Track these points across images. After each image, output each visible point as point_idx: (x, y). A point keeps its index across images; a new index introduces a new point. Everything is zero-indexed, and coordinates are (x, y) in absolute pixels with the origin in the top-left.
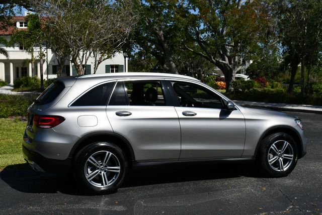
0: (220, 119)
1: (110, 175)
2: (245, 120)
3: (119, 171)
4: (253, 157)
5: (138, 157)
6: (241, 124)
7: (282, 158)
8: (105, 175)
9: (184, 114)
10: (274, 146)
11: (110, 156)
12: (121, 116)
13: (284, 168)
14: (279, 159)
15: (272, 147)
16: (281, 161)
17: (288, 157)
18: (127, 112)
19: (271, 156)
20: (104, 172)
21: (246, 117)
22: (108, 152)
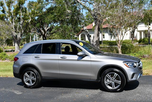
0: (78, 60)
1: (33, 81)
2: (91, 61)
3: (35, 80)
4: (97, 80)
5: (43, 75)
6: (89, 63)
7: (114, 82)
8: (31, 81)
10: (108, 75)
11: (32, 73)
12: (36, 58)
13: (115, 88)
14: (112, 82)
15: (107, 76)
16: (113, 83)
17: (118, 82)
18: (39, 56)
19: (108, 80)
20: (31, 80)
21: (92, 60)
22: (31, 72)
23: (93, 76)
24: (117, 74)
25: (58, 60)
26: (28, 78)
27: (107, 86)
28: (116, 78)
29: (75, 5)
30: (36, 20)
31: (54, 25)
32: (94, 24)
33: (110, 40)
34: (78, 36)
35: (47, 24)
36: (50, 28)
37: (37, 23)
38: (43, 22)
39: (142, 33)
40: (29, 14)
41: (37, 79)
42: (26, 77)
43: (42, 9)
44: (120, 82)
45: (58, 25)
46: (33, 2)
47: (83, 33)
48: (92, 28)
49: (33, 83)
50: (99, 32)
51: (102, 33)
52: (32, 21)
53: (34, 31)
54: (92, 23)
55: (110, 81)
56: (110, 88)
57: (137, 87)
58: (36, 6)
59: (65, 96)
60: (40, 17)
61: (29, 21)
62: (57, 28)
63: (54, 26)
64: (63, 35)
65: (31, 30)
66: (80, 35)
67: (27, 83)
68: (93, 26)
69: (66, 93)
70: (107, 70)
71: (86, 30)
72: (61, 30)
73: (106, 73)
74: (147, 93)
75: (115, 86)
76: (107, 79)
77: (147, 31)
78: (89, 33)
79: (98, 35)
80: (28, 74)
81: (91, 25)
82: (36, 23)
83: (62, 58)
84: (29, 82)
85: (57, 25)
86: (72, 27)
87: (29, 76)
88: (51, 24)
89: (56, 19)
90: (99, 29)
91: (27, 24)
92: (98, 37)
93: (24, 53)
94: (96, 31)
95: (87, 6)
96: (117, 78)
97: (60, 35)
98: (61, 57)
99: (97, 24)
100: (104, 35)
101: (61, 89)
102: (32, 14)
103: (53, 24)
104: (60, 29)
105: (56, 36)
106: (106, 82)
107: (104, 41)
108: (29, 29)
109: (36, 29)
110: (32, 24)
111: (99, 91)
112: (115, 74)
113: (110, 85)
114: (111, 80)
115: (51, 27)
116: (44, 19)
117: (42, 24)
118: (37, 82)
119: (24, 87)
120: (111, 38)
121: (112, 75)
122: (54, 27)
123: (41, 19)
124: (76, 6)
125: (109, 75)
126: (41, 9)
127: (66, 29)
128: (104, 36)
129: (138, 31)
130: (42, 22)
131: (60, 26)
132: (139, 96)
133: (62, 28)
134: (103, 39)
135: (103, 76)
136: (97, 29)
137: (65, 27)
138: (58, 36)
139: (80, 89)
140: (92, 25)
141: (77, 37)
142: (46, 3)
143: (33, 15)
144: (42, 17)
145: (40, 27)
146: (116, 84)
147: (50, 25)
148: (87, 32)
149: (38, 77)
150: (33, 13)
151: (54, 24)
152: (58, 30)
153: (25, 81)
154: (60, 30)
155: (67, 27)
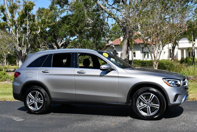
0: (101, 76)
1: (39, 104)
2: (119, 77)
3: (42, 103)
4: (126, 103)
5: (53, 96)
6: (116, 80)
7: (150, 106)
8: (36, 104)
9: (77, 72)
10: (142, 97)
11: (38, 94)
12: (44, 72)
13: (152, 114)
14: (147, 106)
15: (140, 97)
16: (148, 108)
17: (156, 106)
18: (48, 71)
19: (141, 104)
20: (36, 102)
21: (120, 75)
22: (37, 92)
23: (121, 97)
24: (154, 96)
25: (74, 75)
26: (32, 100)
27: (140, 111)
28: (152, 101)
30: (47, 32)
31: (70, 40)
32: (122, 38)
33: (142, 60)
35: (62, 38)
36: (65, 43)
37: (49, 36)
38: (56, 34)
39: (185, 51)
40: (39, 23)
41: (45, 102)
42: (30, 98)
43: (55, 18)
44: (158, 107)
46: (43, 9)
47: (108, 50)
48: (119, 44)
49: (39, 107)
50: (129, 48)
51: (133, 50)
52: (41, 33)
53: (44, 46)
54: (120, 37)
55: (144, 104)
56: (144, 114)
57: (182, 113)
58: (47, 13)
59: (82, 124)
60: (53, 28)
61: (38, 33)
62: (74, 43)
65: (41, 44)
67: (31, 107)
68: (121, 41)
69: (84, 120)
70: (140, 90)
71: (112, 45)
72: (80, 45)
73: (139, 93)
74: (195, 121)
75: (152, 112)
76: (140, 102)
77: (191, 48)
78: (115, 49)
79: (127, 52)
80: (32, 94)
81: (118, 39)
82: (47, 36)
83: (80, 73)
84: (33, 105)
86: (94, 42)
87: (33, 97)
88: (67, 39)
89: (73, 30)
90: (128, 45)
91: (36, 36)
92: (127, 55)
93: (28, 67)
94: (125, 47)
95: (113, 13)
96: (154, 101)
98: (78, 71)
99: (126, 37)
100: (134, 53)
101: (77, 116)
102: (42, 23)
103: (69, 37)
104: (77, 44)
106: (138, 106)
107: (134, 60)
108: (38, 43)
109: (47, 44)
110: (41, 36)
111: (129, 118)
112: (152, 94)
113: (145, 110)
114: (146, 104)
115: (66, 41)
116: (58, 31)
117: (55, 37)
118: (45, 106)
119: (27, 112)
120: (145, 56)
121: (147, 97)
122: (70, 42)
123: (53, 31)
124: (99, 14)
125: (144, 96)
126: (53, 18)
127: (86, 44)
129: (179, 49)
130: (54, 35)
131: (78, 41)
132: (185, 125)
133: (80, 43)
134: (134, 58)
135: (135, 98)
136: (126, 44)
137: (85, 42)
139: (103, 116)
140: (120, 40)
142: (60, 10)
143: (44, 25)
144: (55, 28)
145: (53, 41)
146: (153, 109)
147: (64, 39)
148: (113, 48)
149: (46, 98)
150: (44, 22)
151: (70, 38)
152: (75, 45)
153: (29, 104)
155: (87, 42)
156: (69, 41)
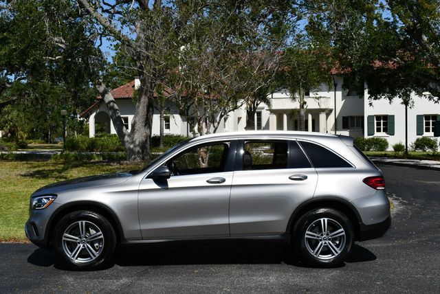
29: (78, 19)
31: (8, 80)
32: (137, 83)
33: (185, 135)
34: (87, 117)
39: (285, 117)
45: (23, 81)
47: (102, 109)
48: (131, 95)
51: (163, 112)
54: (132, 79)
62: (18, 90)
63: (9, 83)
64: (39, 113)
66: (94, 114)
68: (136, 88)
72: (32, 96)
77: (299, 111)
81: (128, 84)
85: (20, 79)
86: (69, 89)
89: (16, 62)
97: (27, 112)
100: (167, 120)
103: (6, 74)
104: (27, 93)
105: (15, 113)
107: (167, 136)
120: (192, 128)
122: (8, 86)
127: (48, 93)
128: (169, 121)
129: (273, 112)
131: (27, 84)
133: (34, 90)
134: (166, 132)
137: (45, 88)
138: (22, 115)
140: (134, 86)
141: (83, 121)
151: (9, 77)
152: (20, 95)
154: (29, 96)
155: (51, 88)
156: (4, 85)
